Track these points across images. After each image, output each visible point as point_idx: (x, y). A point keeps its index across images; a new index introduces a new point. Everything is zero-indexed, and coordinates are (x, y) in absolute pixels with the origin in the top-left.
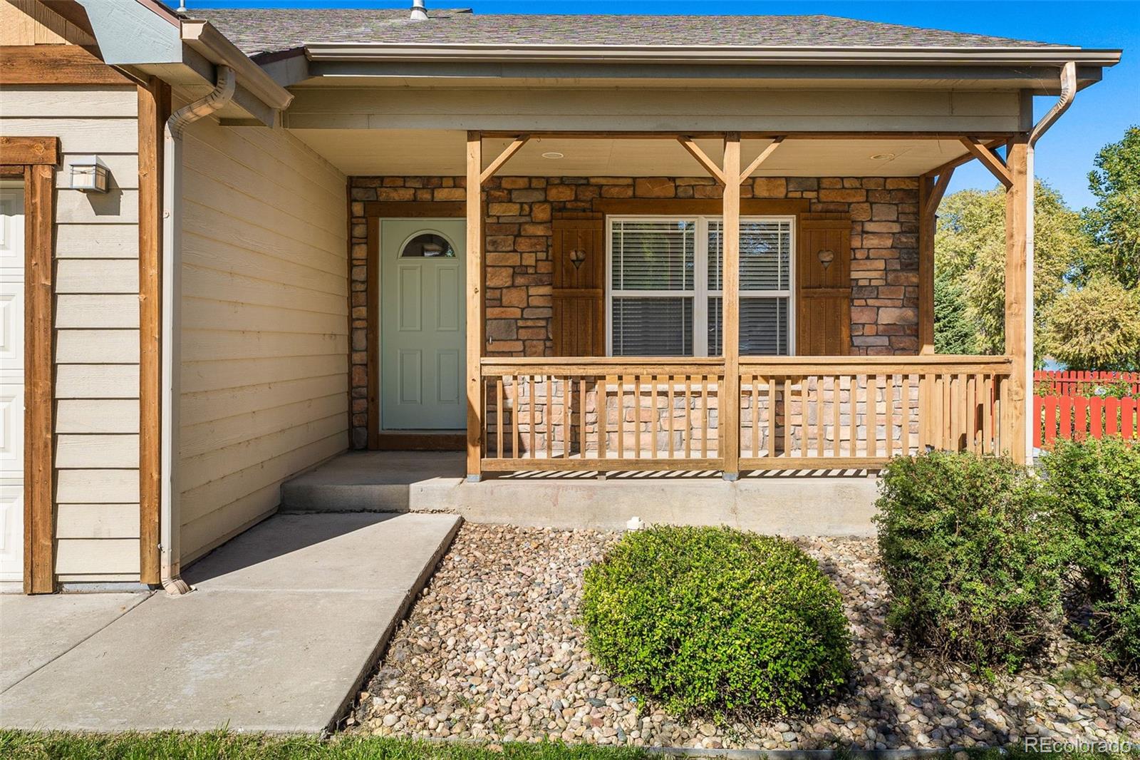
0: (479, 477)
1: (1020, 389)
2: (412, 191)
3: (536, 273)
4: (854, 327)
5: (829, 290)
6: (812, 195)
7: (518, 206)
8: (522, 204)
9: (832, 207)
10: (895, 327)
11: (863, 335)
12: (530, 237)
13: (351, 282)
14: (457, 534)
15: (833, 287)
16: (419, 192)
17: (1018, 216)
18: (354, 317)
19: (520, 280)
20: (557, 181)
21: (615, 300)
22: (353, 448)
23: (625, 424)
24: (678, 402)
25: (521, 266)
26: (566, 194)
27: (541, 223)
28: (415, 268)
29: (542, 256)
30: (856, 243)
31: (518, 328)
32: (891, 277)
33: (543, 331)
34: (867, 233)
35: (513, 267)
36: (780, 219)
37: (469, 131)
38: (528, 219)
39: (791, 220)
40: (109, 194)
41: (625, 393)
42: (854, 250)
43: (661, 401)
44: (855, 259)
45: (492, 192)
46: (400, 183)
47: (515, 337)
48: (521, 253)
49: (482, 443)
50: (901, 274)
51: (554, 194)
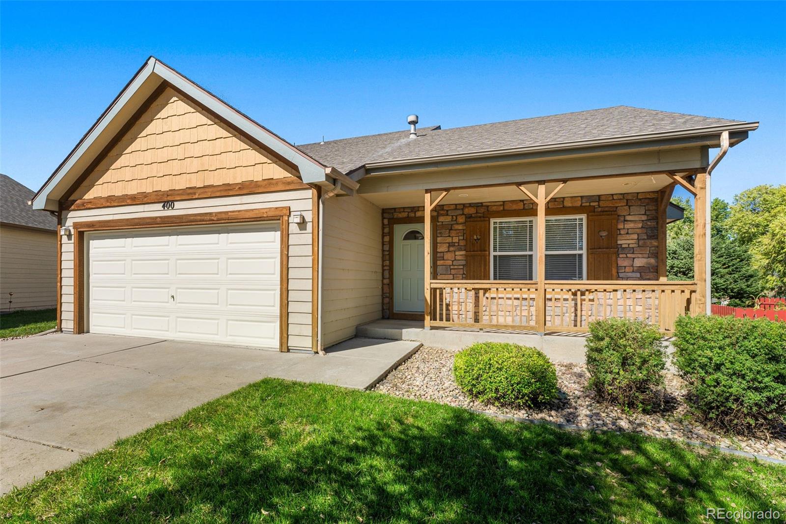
0: (429, 328)
1: (702, 298)
2: (407, 213)
3: (459, 245)
4: (619, 268)
5: (604, 250)
6: (595, 204)
7: (451, 217)
8: (452, 216)
9: (606, 209)
10: (644, 268)
11: (625, 272)
12: (456, 230)
13: (383, 251)
14: (419, 349)
15: (607, 248)
16: (410, 213)
17: (701, 211)
18: (384, 265)
19: (452, 249)
20: (468, 205)
21: (495, 257)
22: (383, 318)
23: (499, 312)
24: (524, 302)
25: (452, 242)
26: (472, 211)
27: (460, 224)
28: (408, 245)
29: (461, 238)
30: (621, 226)
31: (451, 269)
32: (641, 243)
33: (462, 270)
34: (627, 221)
35: (449, 243)
36: (578, 217)
37: (426, 190)
38: (455, 222)
39: (584, 217)
40: (304, 224)
41: (499, 298)
42: (619, 230)
43: (516, 302)
44: (620, 234)
45: (440, 212)
46: (402, 210)
47: (449, 273)
48: (452, 237)
49: (431, 315)
50: (647, 241)
51: (466, 211)
